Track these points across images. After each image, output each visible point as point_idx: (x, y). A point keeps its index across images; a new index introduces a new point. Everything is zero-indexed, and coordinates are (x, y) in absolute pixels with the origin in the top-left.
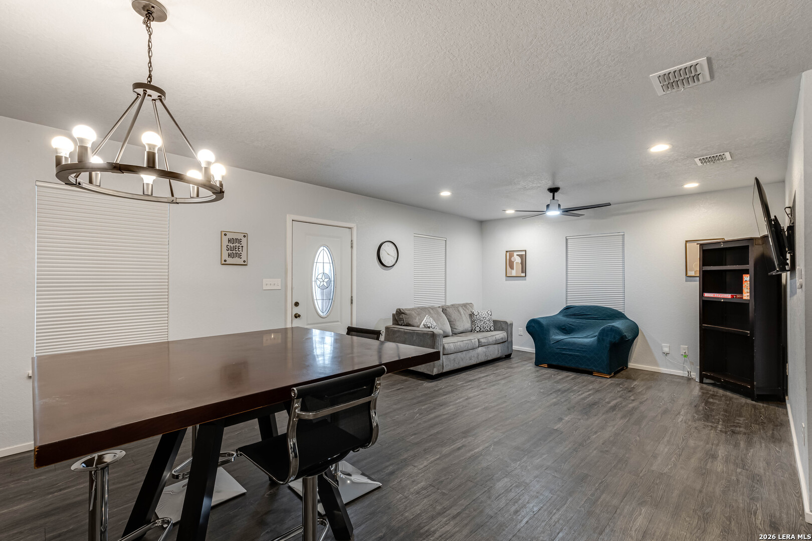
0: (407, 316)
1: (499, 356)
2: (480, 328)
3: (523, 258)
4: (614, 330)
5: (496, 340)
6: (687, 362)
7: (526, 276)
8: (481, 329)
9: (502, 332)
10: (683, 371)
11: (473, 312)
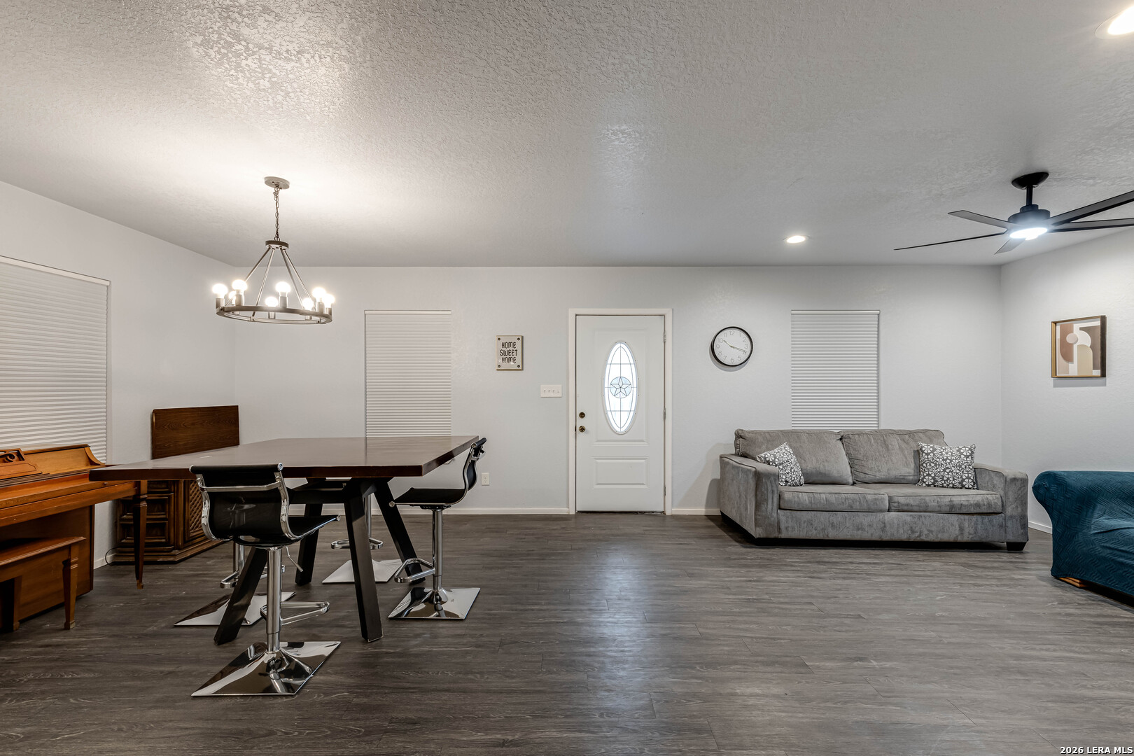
0: (747, 443)
1: (966, 538)
3: (1099, 334)
5: (952, 506)
7: (1104, 375)
8: (937, 481)
9: (987, 492)
11: (922, 447)
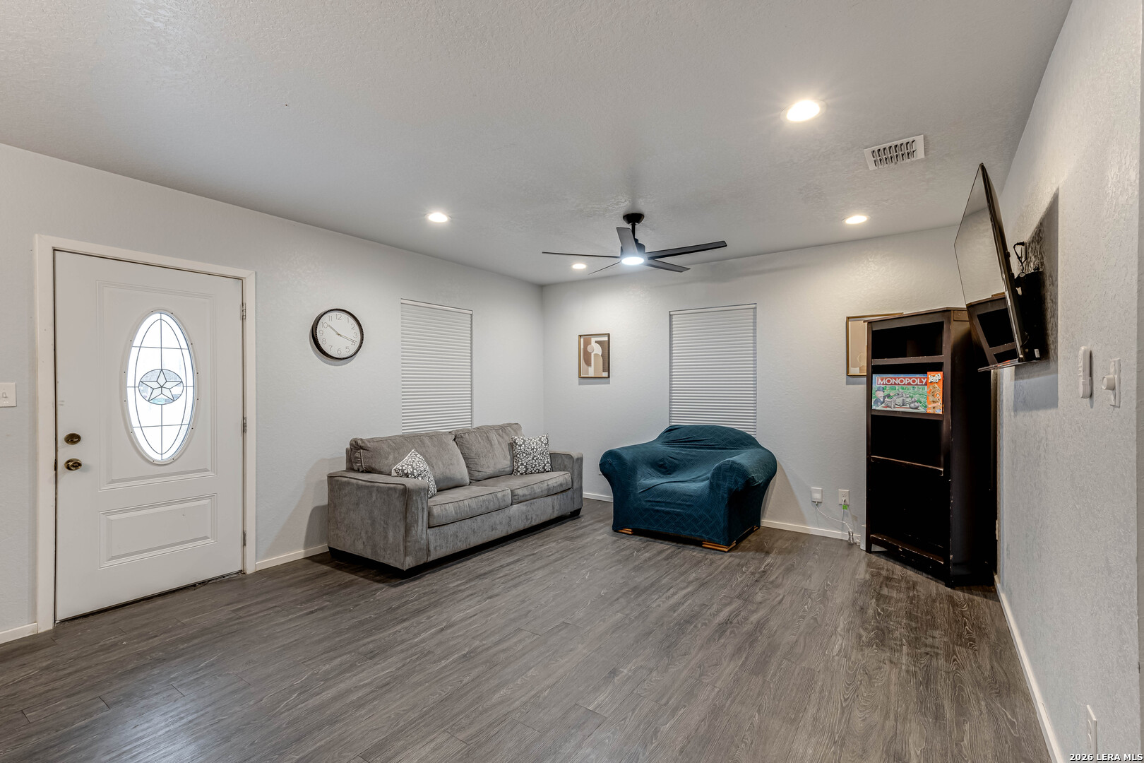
0: (369, 454)
1: (555, 515)
2: (526, 467)
3: (606, 346)
4: (735, 469)
5: (549, 489)
6: (847, 516)
7: (609, 377)
8: (527, 469)
9: (562, 473)
10: (842, 531)
11: (515, 440)
